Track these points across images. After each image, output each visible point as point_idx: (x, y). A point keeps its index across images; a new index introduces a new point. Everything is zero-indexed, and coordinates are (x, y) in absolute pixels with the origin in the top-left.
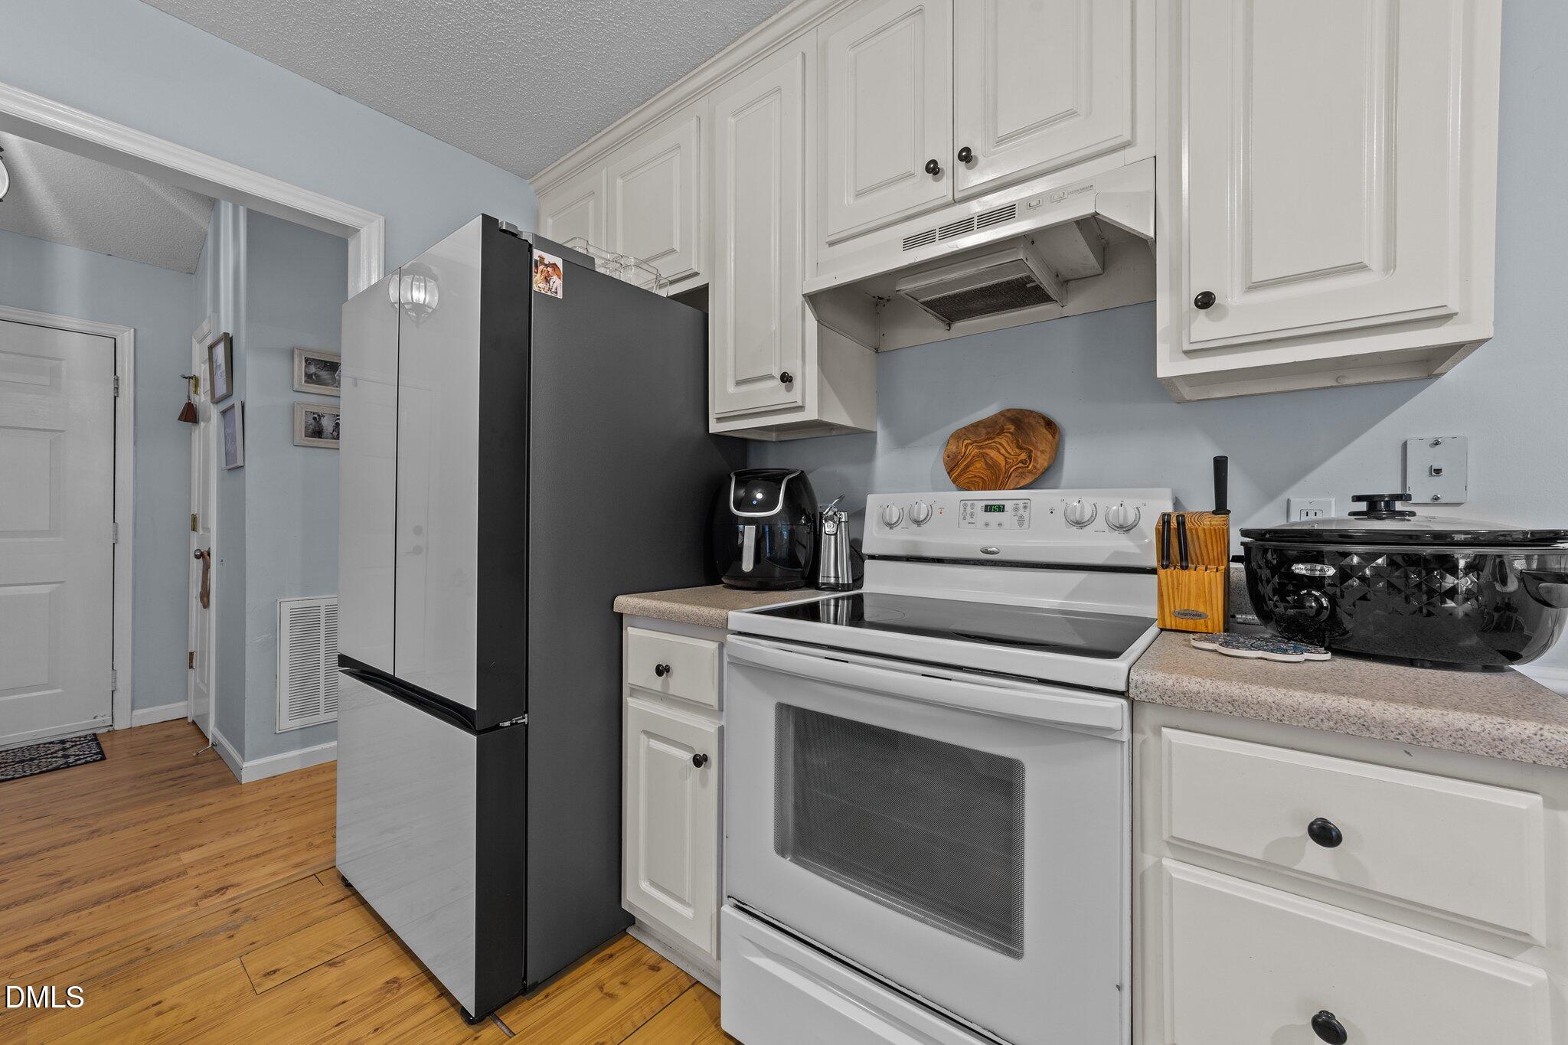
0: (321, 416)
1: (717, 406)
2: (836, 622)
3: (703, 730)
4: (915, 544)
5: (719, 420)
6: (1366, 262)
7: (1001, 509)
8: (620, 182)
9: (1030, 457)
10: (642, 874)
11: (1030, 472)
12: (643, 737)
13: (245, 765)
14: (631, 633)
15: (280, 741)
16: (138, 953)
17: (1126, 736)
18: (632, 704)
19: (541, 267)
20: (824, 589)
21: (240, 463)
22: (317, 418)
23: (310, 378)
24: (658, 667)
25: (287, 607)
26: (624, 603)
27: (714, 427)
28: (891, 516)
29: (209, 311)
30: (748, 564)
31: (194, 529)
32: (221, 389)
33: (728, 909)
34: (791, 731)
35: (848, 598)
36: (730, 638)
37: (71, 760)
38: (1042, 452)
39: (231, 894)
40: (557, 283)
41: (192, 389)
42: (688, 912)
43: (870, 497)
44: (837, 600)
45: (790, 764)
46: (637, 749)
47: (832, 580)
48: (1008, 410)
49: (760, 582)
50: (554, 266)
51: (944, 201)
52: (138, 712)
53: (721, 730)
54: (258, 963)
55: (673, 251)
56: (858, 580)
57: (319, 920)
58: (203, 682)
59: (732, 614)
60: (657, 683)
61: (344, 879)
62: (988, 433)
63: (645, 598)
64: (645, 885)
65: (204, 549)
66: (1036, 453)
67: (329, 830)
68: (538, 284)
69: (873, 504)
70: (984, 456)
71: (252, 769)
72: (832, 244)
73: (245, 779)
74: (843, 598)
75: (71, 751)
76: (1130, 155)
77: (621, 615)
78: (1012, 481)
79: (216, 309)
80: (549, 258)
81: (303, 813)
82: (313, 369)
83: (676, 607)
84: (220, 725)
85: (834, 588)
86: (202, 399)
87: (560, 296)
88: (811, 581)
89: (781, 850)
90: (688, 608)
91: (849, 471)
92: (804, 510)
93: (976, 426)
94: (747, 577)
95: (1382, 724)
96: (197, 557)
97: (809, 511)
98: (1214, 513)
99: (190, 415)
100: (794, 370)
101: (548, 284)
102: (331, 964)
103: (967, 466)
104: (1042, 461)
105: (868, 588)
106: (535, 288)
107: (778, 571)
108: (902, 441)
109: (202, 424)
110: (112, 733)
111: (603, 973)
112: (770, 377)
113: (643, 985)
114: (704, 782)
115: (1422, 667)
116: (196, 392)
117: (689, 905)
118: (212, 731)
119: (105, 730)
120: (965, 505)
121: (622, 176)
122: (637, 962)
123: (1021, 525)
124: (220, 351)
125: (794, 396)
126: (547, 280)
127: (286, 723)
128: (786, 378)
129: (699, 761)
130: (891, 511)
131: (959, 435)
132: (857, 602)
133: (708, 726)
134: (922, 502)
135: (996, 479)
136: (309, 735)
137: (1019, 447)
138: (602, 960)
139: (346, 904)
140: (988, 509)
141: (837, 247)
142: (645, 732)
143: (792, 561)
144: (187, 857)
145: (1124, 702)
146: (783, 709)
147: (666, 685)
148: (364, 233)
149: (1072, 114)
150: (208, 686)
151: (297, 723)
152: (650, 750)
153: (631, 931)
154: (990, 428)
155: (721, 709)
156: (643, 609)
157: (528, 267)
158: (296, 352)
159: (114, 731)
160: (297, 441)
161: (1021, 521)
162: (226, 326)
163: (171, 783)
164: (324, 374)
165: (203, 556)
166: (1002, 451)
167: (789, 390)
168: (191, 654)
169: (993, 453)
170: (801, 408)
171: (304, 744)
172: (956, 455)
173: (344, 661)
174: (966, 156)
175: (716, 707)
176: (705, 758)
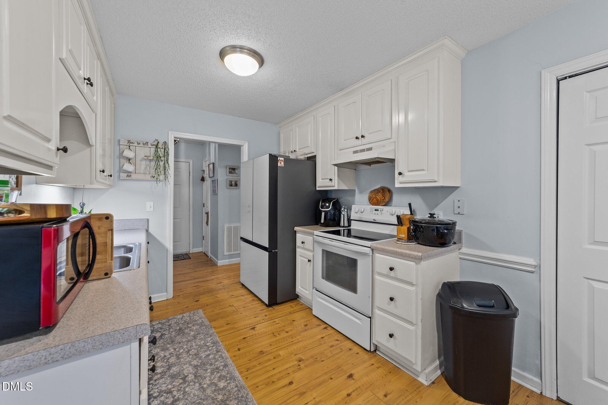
0: (232, 181)
1: (318, 184)
2: (344, 236)
3: (310, 255)
4: (361, 217)
5: (318, 187)
6: (424, 169)
7: (378, 210)
8: (297, 128)
9: (385, 198)
10: (299, 285)
11: (384, 202)
12: (300, 257)
13: (218, 262)
14: (298, 235)
15: (225, 257)
16: (210, 290)
17: (371, 254)
18: (298, 250)
19: (279, 161)
20: (341, 227)
21: (217, 193)
22: (231, 182)
23: (230, 172)
24: (302, 242)
25: (226, 226)
26: (296, 228)
27: (317, 189)
28: (356, 210)
29: (208, 155)
30: (322, 221)
31: (204, 207)
32: (211, 175)
33: (314, 290)
34: (325, 255)
35: (347, 229)
36: (315, 236)
37: (185, 258)
38: (387, 197)
39: (222, 284)
40: (283, 163)
41: (203, 173)
42: (307, 292)
43: (353, 205)
44: (344, 230)
45: (325, 262)
46: (299, 259)
47: (342, 225)
48: (381, 187)
49: (326, 225)
50: (282, 160)
51: (360, 145)
52: (194, 249)
53: (313, 255)
54: (230, 294)
55: (309, 146)
56: (349, 225)
57: (239, 290)
58: (207, 243)
59: (315, 232)
60: (302, 245)
61: (242, 284)
62: (377, 192)
63: (301, 228)
64: (300, 287)
65: (207, 212)
66: (386, 198)
67: (239, 276)
68: (279, 165)
69: (353, 207)
70: (376, 197)
71: (220, 263)
72: (340, 150)
73: (219, 265)
74: (346, 229)
75: (184, 256)
76: (391, 140)
77: (296, 231)
78: (381, 204)
79: (210, 155)
80: (281, 159)
81: (231, 272)
82: (230, 170)
83: (305, 230)
84: (211, 253)
85: (344, 227)
86: (206, 175)
87: (283, 166)
88: (338, 225)
89: (323, 278)
90: (308, 230)
91: (350, 198)
92: (337, 208)
93: (375, 190)
94: (322, 224)
95: (398, 252)
96: (206, 214)
97: (338, 208)
98: (410, 215)
99: (203, 179)
100: (332, 178)
101: (281, 164)
102: (242, 296)
103: (373, 200)
104: (387, 200)
105: (352, 227)
106: (278, 165)
107: (331, 223)
108: (361, 192)
109: (205, 182)
110: (189, 253)
111: (292, 304)
112: (328, 179)
113: (298, 307)
114: (310, 266)
115: (427, 246)
116: (204, 174)
117: (307, 291)
118: (209, 254)
119: (188, 253)
120: (371, 209)
121: (298, 127)
122: (298, 304)
123: (381, 214)
124: (211, 166)
125: (333, 184)
126: (281, 163)
127: (226, 253)
128: (331, 180)
129: (309, 261)
130: (356, 209)
131: (371, 192)
132: (349, 231)
133: (311, 254)
134: (362, 207)
135: (377, 204)
136: (230, 256)
137: (383, 196)
138: (291, 302)
139: (243, 288)
140: (376, 210)
141: (341, 151)
142: (300, 256)
143: (334, 220)
144: (213, 277)
145: (370, 249)
146: (323, 250)
147: (304, 246)
148: (244, 146)
149: (381, 131)
150: (208, 244)
151: (227, 253)
152: (301, 259)
153: (298, 299)
154: (377, 191)
155: (313, 251)
156: (300, 230)
157: (277, 161)
158: (227, 167)
159: (190, 253)
160: (228, 187)
161: (382, 213)
162: (212, 161)
163: (204, 264)
164: (232, 171)
165: (207, 213)
166: (379, 196)
167: (331, 182)
168: (203, 236)
169: (378, 197)
170: (334, 186)
171: (229, 258)
172: (371, 196)
173: (242, 238)
174: (363, 137)
175: (312, 250)
176: (310, 261)
